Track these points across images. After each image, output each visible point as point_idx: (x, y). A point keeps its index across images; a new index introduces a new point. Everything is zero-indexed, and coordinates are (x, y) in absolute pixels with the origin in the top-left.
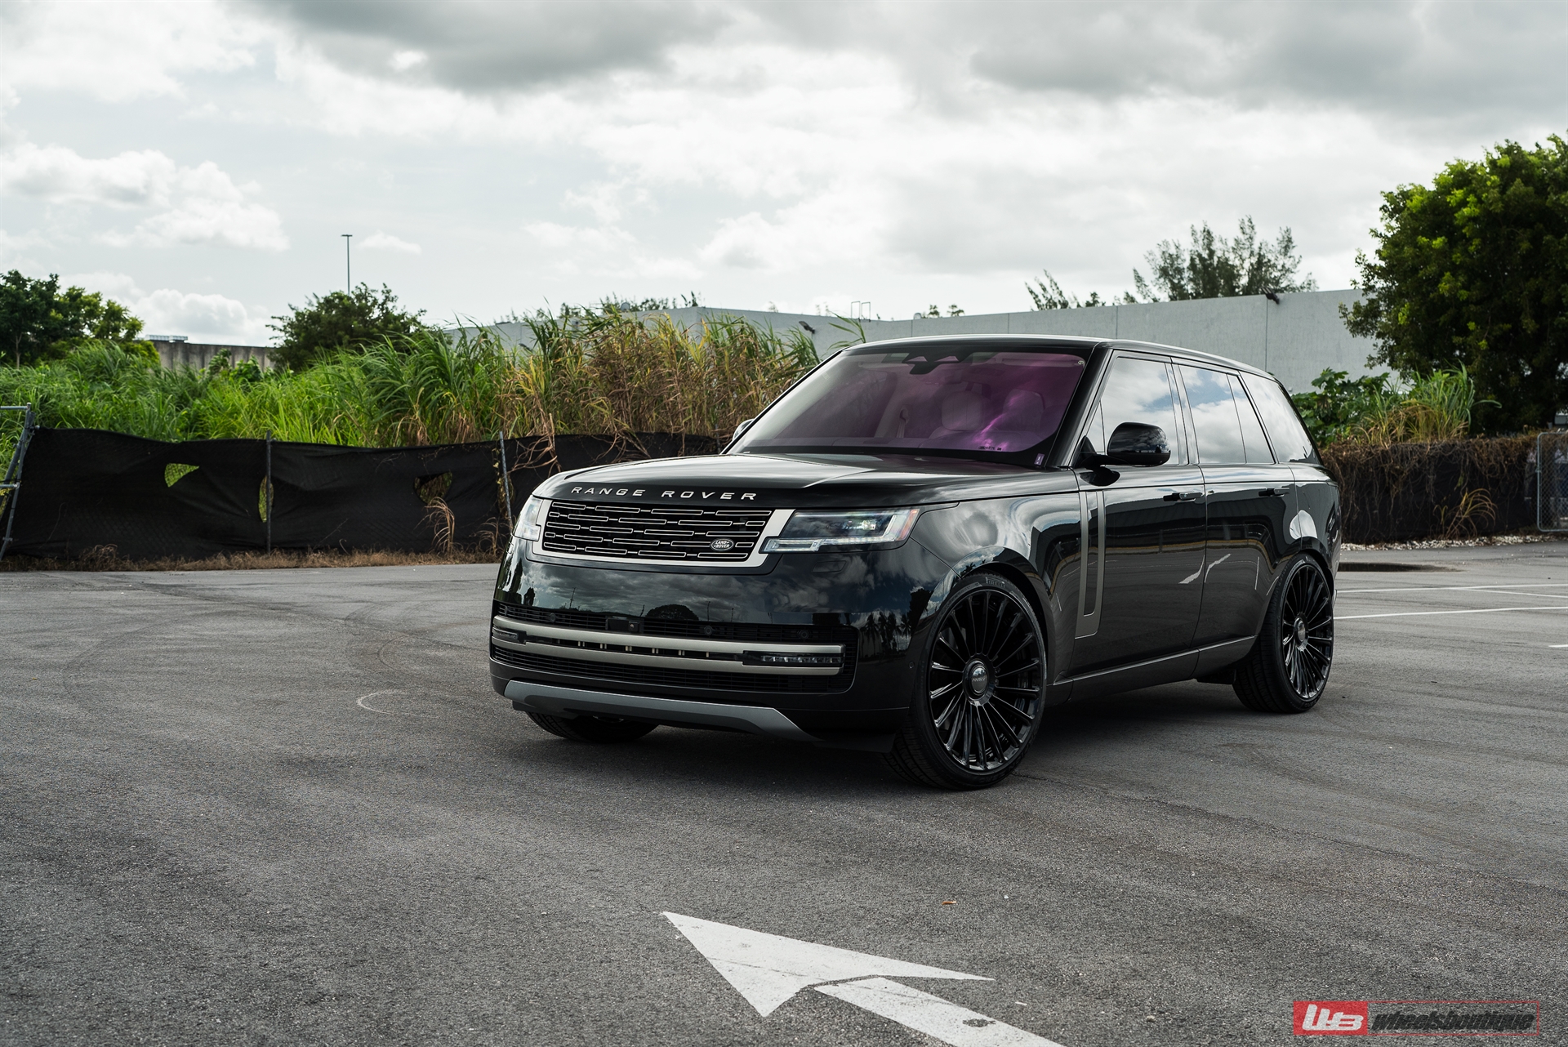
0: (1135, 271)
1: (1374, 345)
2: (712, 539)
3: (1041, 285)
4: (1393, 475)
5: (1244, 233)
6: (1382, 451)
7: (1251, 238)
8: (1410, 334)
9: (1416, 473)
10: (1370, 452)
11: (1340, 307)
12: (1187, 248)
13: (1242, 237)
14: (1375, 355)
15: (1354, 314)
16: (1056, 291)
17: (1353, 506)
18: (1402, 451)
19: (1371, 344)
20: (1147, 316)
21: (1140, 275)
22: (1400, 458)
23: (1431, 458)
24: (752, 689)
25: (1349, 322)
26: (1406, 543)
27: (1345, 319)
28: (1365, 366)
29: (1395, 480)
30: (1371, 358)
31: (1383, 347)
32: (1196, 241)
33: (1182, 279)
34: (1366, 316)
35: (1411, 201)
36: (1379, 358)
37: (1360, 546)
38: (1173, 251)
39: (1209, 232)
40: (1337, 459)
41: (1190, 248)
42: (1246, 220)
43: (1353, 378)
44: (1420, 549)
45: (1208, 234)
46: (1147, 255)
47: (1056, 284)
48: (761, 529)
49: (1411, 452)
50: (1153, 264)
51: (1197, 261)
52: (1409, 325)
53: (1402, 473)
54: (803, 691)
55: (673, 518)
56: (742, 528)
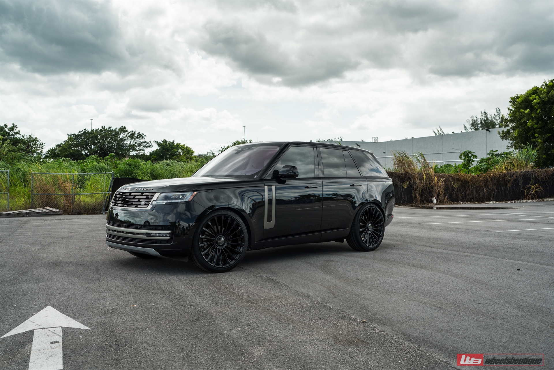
0: (464, 125)
1: (509, 143)
2: (141, 201)
3: (438, 130)
4: (508, 181)
5: (497, 112)
6: (504, 174)
7: (499, 114)
8: (519, 139)
9: (515, 180)
10: (500, 174)
11: (498, 132)
12: (480, 118)
13: (496, 114)
14: (509, 145)
15: (502, 134)
16: (442, 132)
17: (495, 190)
18: (511, 173)
19: (508, 142)
20: (451, 137)
21: (466, 126)
22: (510, 176)
23: (520, 175)
24: (154, 244)
25: (501, 136)
26: (513, 201)
27: (500, 135)
28: (506, 149)
29: (509, 182)
30: (508, 147)
31: (512, 143)
32: (482, 116)
33: (478, 127)
34: (506, 134)
35: (519, 99)
36: (511, 146)
37: (497, 202)
38: (475, 119)
39: (486, 113)
40: (489, 176)
41: (480, 117)
42: (498, 108)
43: (499, 152)
44: (517, 203)
45: (485, 113)
46: (467, 120)
47: (442, 130)
48: (152, 198)
49: (514, 174)
50: (469, 123)
51: (483, 121)
52: (518, 136)
53: (511, 180)
54: (160, 244)
55: (135, 196)
56: (148, 198)
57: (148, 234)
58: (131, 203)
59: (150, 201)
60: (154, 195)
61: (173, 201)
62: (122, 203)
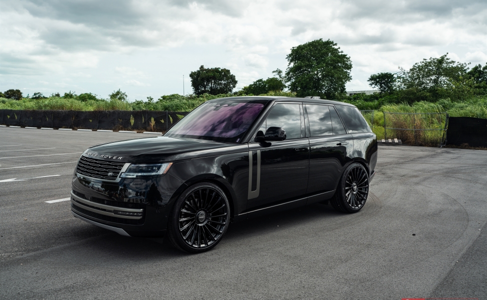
2: (108, 172)
48: (120, 170)
55: (101, 164)
56: (116, 169)
57: (116, 212)
58: (97, 172)
59: (118, 173)
60: (123, 166)
61: (145, 174)
62: (87, 172)
